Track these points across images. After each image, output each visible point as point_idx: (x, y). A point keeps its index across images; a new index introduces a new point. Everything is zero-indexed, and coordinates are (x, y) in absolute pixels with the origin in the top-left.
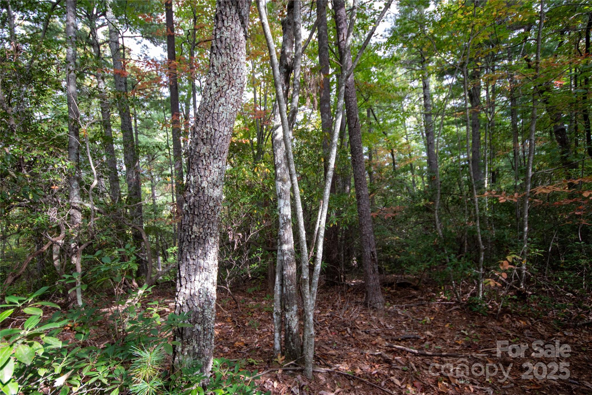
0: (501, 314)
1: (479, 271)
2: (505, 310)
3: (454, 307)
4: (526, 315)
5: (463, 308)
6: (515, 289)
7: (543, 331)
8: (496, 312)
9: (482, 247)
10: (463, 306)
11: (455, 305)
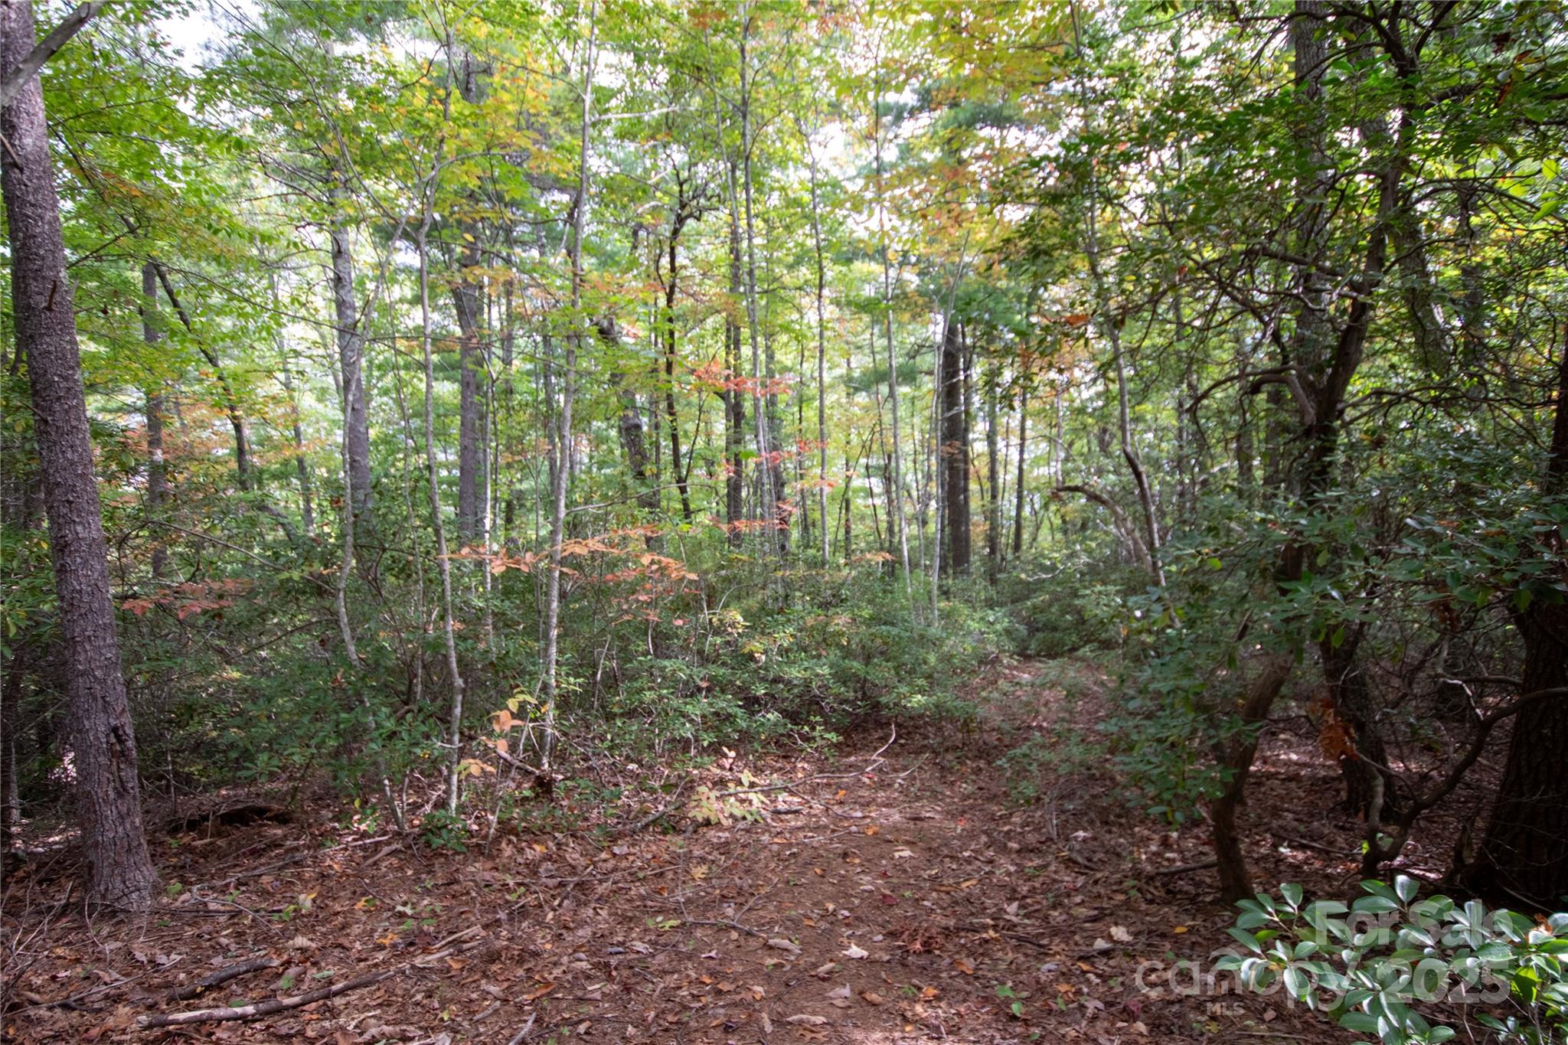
0: (497, 840)
1: (450, 742)
2: (506, 829)
3: (386, 850)
4: (548, 829)
5: (410, 847)
6: (532, 773)
7: (577, 856)
8: (485, 837)
9: (459, 682)
10: (410, 840)
11: (388, 843)
